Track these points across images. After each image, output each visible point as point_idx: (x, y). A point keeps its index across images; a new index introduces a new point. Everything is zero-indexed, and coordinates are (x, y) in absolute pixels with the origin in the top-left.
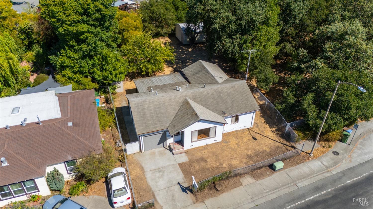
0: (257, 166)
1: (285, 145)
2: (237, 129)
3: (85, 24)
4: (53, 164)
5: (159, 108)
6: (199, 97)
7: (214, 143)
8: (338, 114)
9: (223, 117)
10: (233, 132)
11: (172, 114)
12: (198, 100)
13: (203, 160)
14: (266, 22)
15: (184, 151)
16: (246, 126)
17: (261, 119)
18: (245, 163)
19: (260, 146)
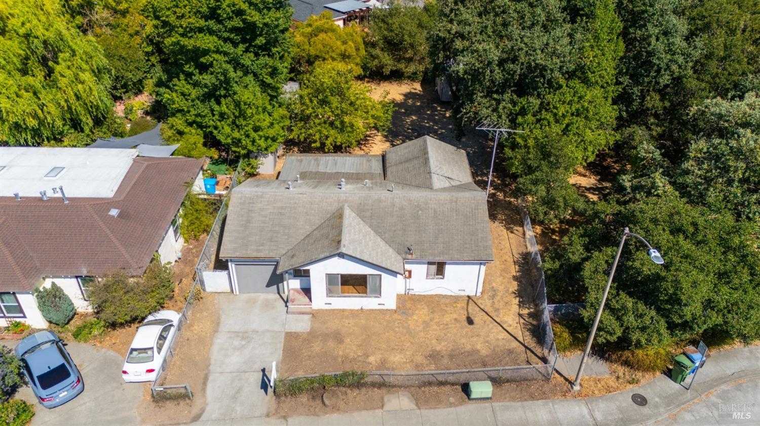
0: (439, 379)
1: (528, 351)
2: (444, 293)
3: (214, 37)
4: (54, 275)
5: (281, 214)
6: (372, 209)
7: (379, 310)
8: (653, 307)
9: (404, 259)
10: (431, 296)
11: (302, 231)
12: (368, 214)
13: (338, 337)
14: (579, 73)
15: (309, 310)
16: (464, 290)
17: (511, 282)
18: (417, 366)
19: (472, 339)
